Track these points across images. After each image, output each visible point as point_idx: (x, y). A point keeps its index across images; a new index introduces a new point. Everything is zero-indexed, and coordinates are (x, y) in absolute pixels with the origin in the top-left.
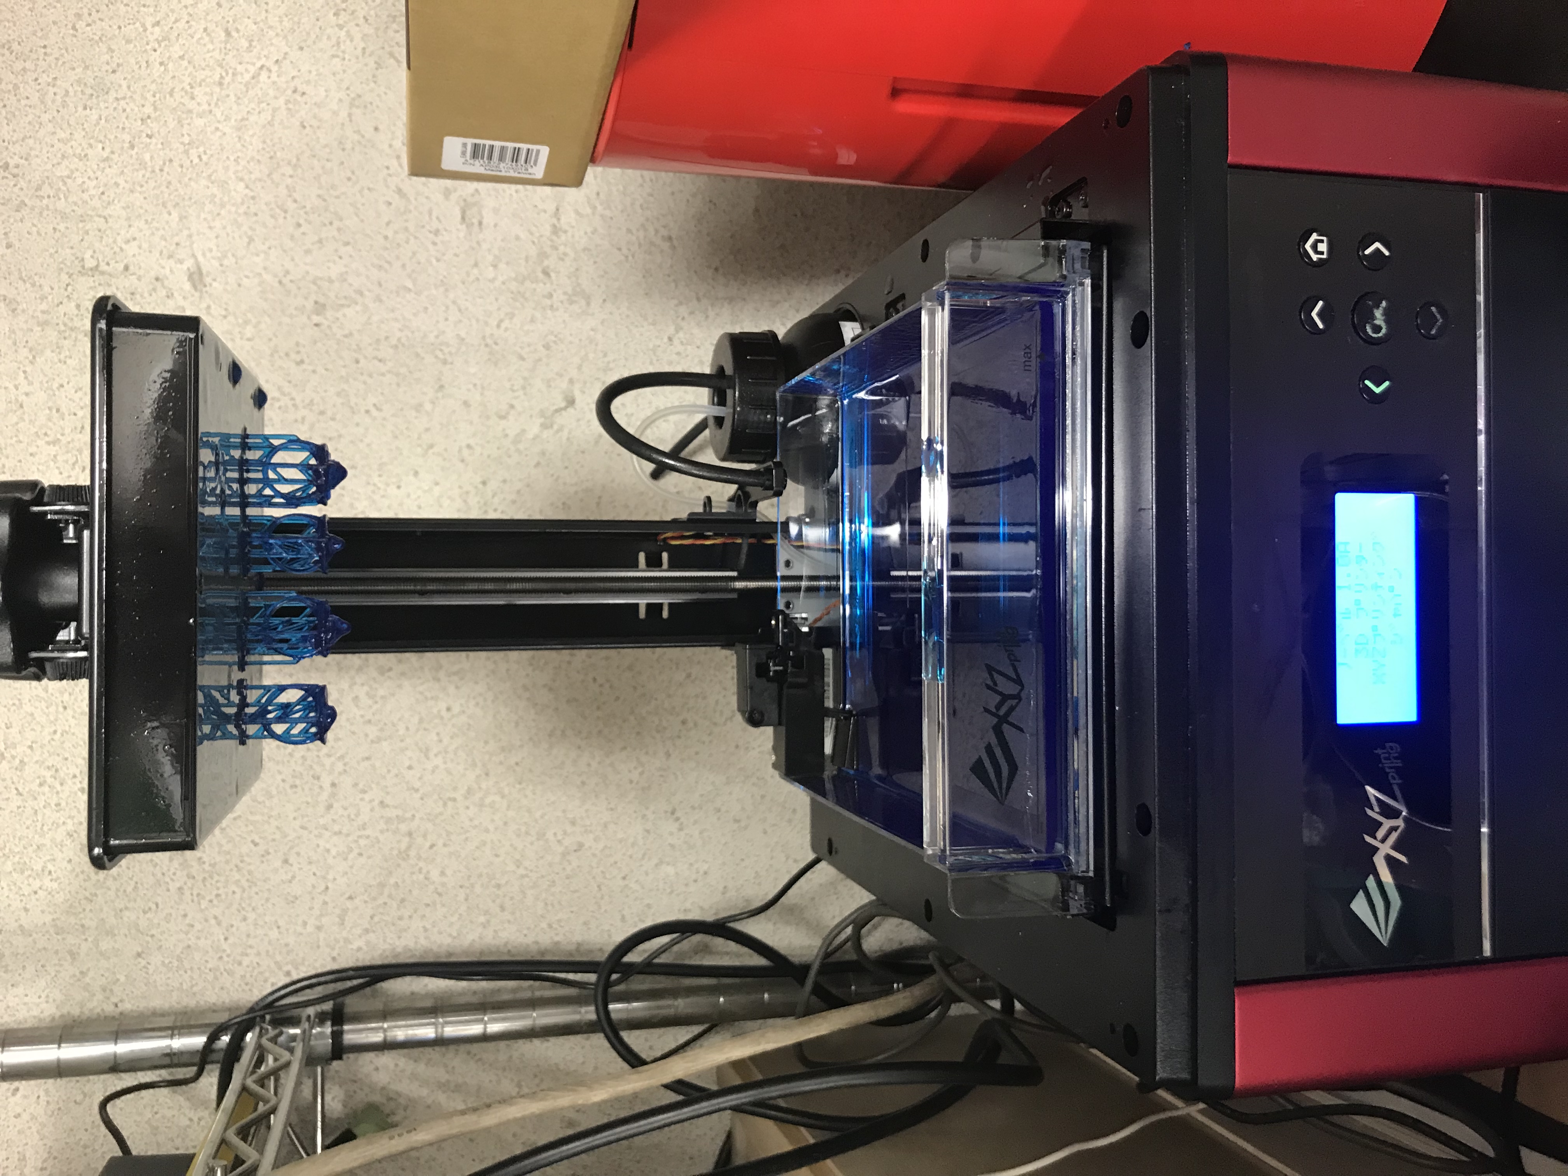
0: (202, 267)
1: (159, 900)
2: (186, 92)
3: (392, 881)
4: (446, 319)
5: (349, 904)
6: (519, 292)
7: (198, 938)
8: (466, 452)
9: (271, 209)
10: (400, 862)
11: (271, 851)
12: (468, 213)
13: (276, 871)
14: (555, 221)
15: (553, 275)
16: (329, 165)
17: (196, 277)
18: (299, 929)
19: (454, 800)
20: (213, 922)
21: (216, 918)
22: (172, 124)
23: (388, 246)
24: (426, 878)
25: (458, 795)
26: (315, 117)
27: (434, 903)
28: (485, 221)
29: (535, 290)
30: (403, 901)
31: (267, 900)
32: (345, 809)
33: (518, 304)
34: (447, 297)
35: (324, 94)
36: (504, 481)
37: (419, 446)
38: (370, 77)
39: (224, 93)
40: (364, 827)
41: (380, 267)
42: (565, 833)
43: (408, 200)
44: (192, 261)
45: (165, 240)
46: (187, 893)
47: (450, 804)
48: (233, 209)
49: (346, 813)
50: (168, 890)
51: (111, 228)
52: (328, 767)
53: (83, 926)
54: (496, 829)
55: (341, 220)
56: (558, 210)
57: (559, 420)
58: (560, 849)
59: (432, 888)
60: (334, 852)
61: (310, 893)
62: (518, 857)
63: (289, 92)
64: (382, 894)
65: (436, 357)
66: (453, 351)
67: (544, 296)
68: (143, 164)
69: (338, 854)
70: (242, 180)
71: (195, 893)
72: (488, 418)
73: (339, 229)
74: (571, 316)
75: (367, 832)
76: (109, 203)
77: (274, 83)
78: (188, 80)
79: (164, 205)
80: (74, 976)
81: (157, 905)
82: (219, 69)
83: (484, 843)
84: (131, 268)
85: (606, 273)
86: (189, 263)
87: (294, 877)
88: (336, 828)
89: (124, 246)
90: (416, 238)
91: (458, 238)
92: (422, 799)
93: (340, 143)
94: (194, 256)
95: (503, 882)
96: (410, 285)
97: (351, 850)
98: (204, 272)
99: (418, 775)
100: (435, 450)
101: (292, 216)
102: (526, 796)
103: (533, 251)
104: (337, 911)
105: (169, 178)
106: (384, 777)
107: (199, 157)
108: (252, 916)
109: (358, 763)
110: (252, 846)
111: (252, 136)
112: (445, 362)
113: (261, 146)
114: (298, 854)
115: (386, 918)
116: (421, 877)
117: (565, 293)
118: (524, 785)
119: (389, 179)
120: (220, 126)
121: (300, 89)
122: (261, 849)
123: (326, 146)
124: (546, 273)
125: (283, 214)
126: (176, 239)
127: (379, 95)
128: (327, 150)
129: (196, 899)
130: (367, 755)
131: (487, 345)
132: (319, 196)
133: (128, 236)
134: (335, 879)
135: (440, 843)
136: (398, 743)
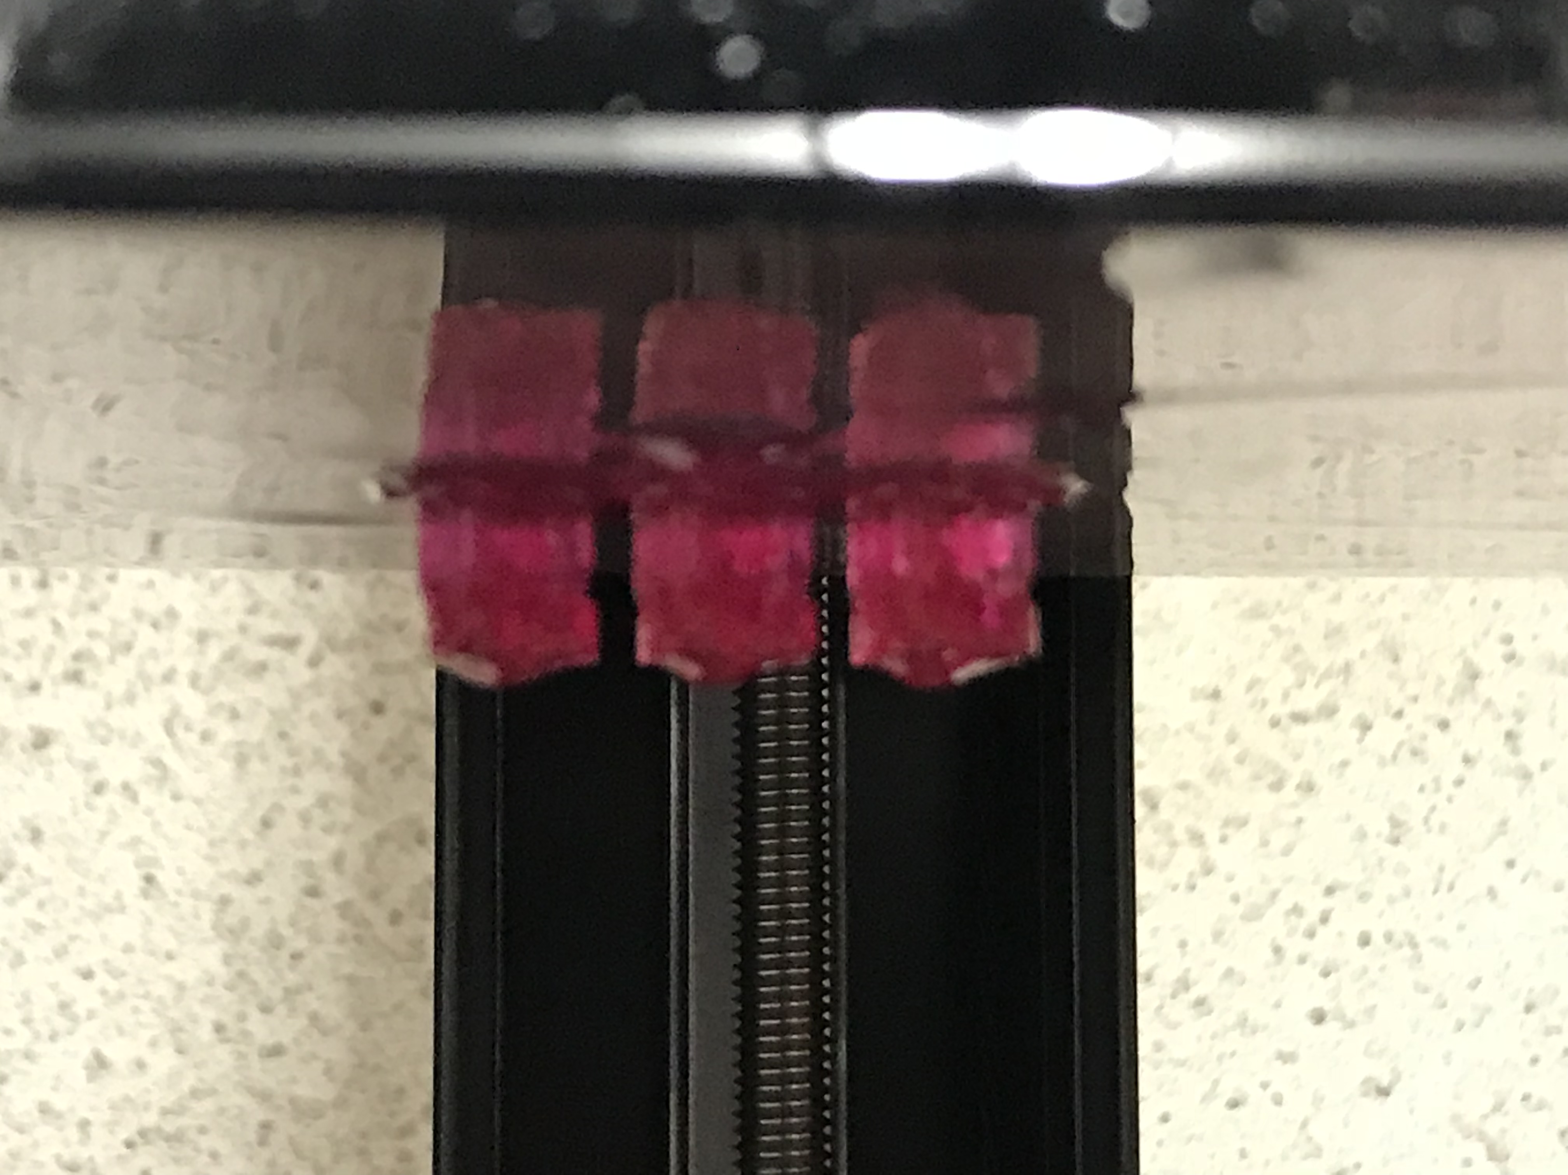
52: (120, 717)
106: (61, 953)
109: (135, 842)
130: (166, 878)
136: (208, 1015)
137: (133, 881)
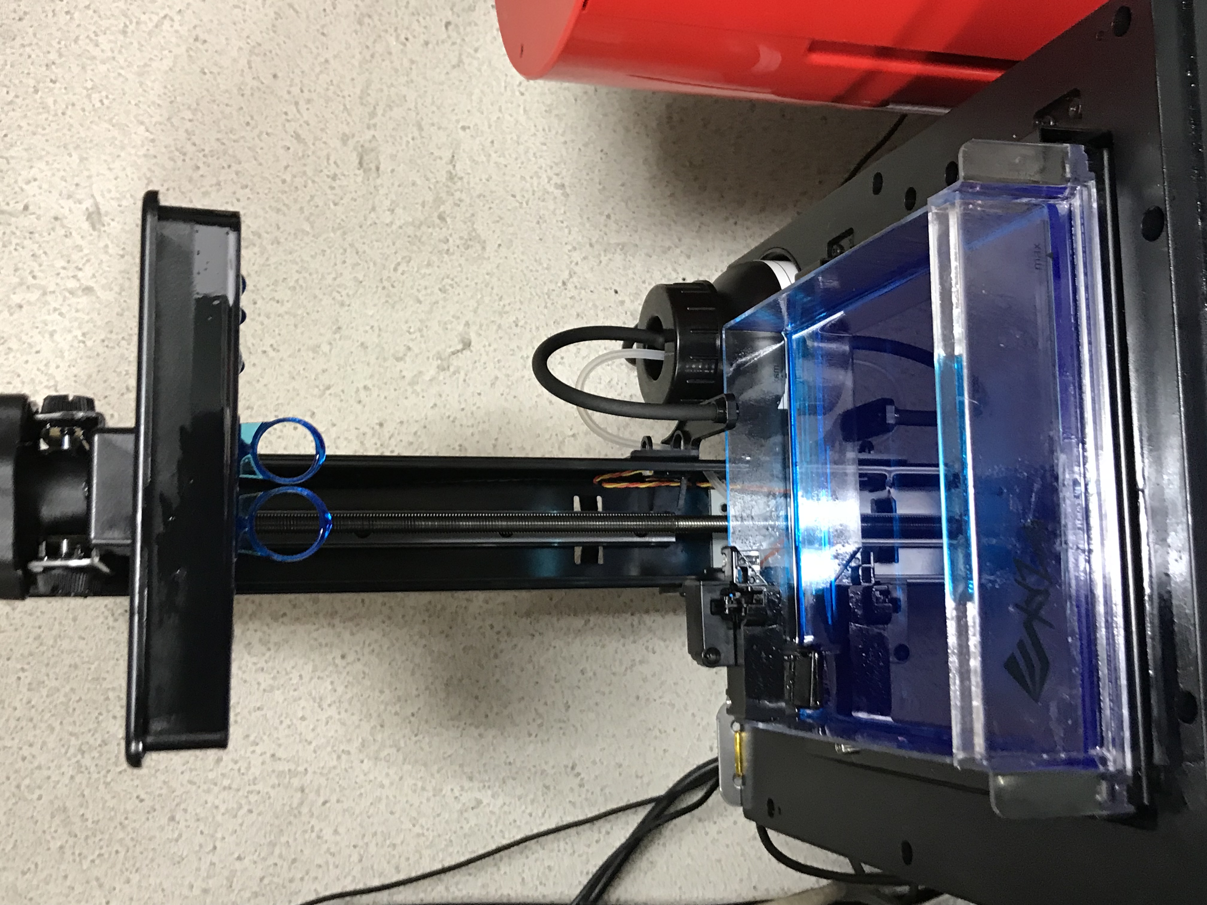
0: (101, 207)
1: (39, 859)
2: (91, 40)
3: (283, 839)
4: (344, 262)
5: (238, 865)
6: (416, 236)
8: (363, 394)
9: (171, 152)
10: (292, 818)
11: (157, 807)
12: (366, 158)
13: (162, 828)
14: (450, 167)
15: (448, 220)
16: (228, 110)
17: (95, 216)
18: (186, 891)
19: (349, 753)
20: (94, 883)
21: (97, 879)
22: (76, 70)
23: (287, 189)
24: (319, 837)
25: (353, 747)
26: (216, 64)
27: (327, 863)
28: (382, 167)
29: (432, 234)
30: (294, 861)
31: (152, 860)
32: (236, 762)
33: (415, 248)
34: (344, 239)
35: (224, 42)
36: (402, 422)
37: (317, 387)
38: (270, 27)
39: (128, 40)
40: (254, 781)
41: (278, 210)
42: (462, 789)
43: (305, 144)
44: (91, 201)
45: (66, 181)
46: (68, 851)
47: (344, 757)
48: (133, 151)
49: (236, 767)
50: (49, 849)
51: (13, 169)
54: (392, 784)
55: (240, 163)
56: (453, 156)
57: (455, 362)
58: (458, 806)
59: (325, 847)
60: (222, 809)
61: (197, 852)
62: (414, 814)
63: (191, 40)
64: (272, 853)
65: (334, 299)
66: (351, 293)
67: (440, 241)
68: (46, 108)
69: (227, 810)
70: (142, 123)
71: (77, 853)
72: (385, 360)
73: (237, 173)
74: (467, 260)
75: (257, 788)
76: (12, 146)
77: (177, 31)
78: (94, 28)
79: (65, 147)
81: (36, 865)
82: (123, 19)
83: (380, 799)
84: (31, 208)
85: (501, 218)
86: (88, 203)
87: (180, 835)
88: (226, 782)
89: (24, 186)
90: (313, 182)
91: (356, 182)
92: (315, 752)
93: (240, 88)
94: (93, 196)
95: (398, 841)
96: (308, 229)
97: (240, 807)
98: (103, 211)
99: (311, 727)
100: (331, 391)
101: (191, 159)
102: (422, 749)
103: (430, 197)
104: (226, 873)
105: (71, 121)
106: (276, 729)
107: (101, 101)
108: (135, 878)
109: (250, 713)
110: (137, 801)
111: (154, 81)
112: (342, 304)
113: (162, 90)
114: (185, 811)
115: (276, 880)
116: (314, 835)
117: (461, 238)
118: (420, 737)
119: (287, 125)
120: (122, 72)
121: (202, 36)
122: (148, 803)
123: (227, 91)
124: (441, 218)
125: (182, 157)
126: (77, 180)
127: (278, 45)
128: (227, 95)
129: (78, 859)
130: (258, 705)
131: (384, 288)
132: (218, 140)
133: (30, 176)
134: (224, 838)
135: (334, 799)
136: (291, 693)
137: (259, 713)
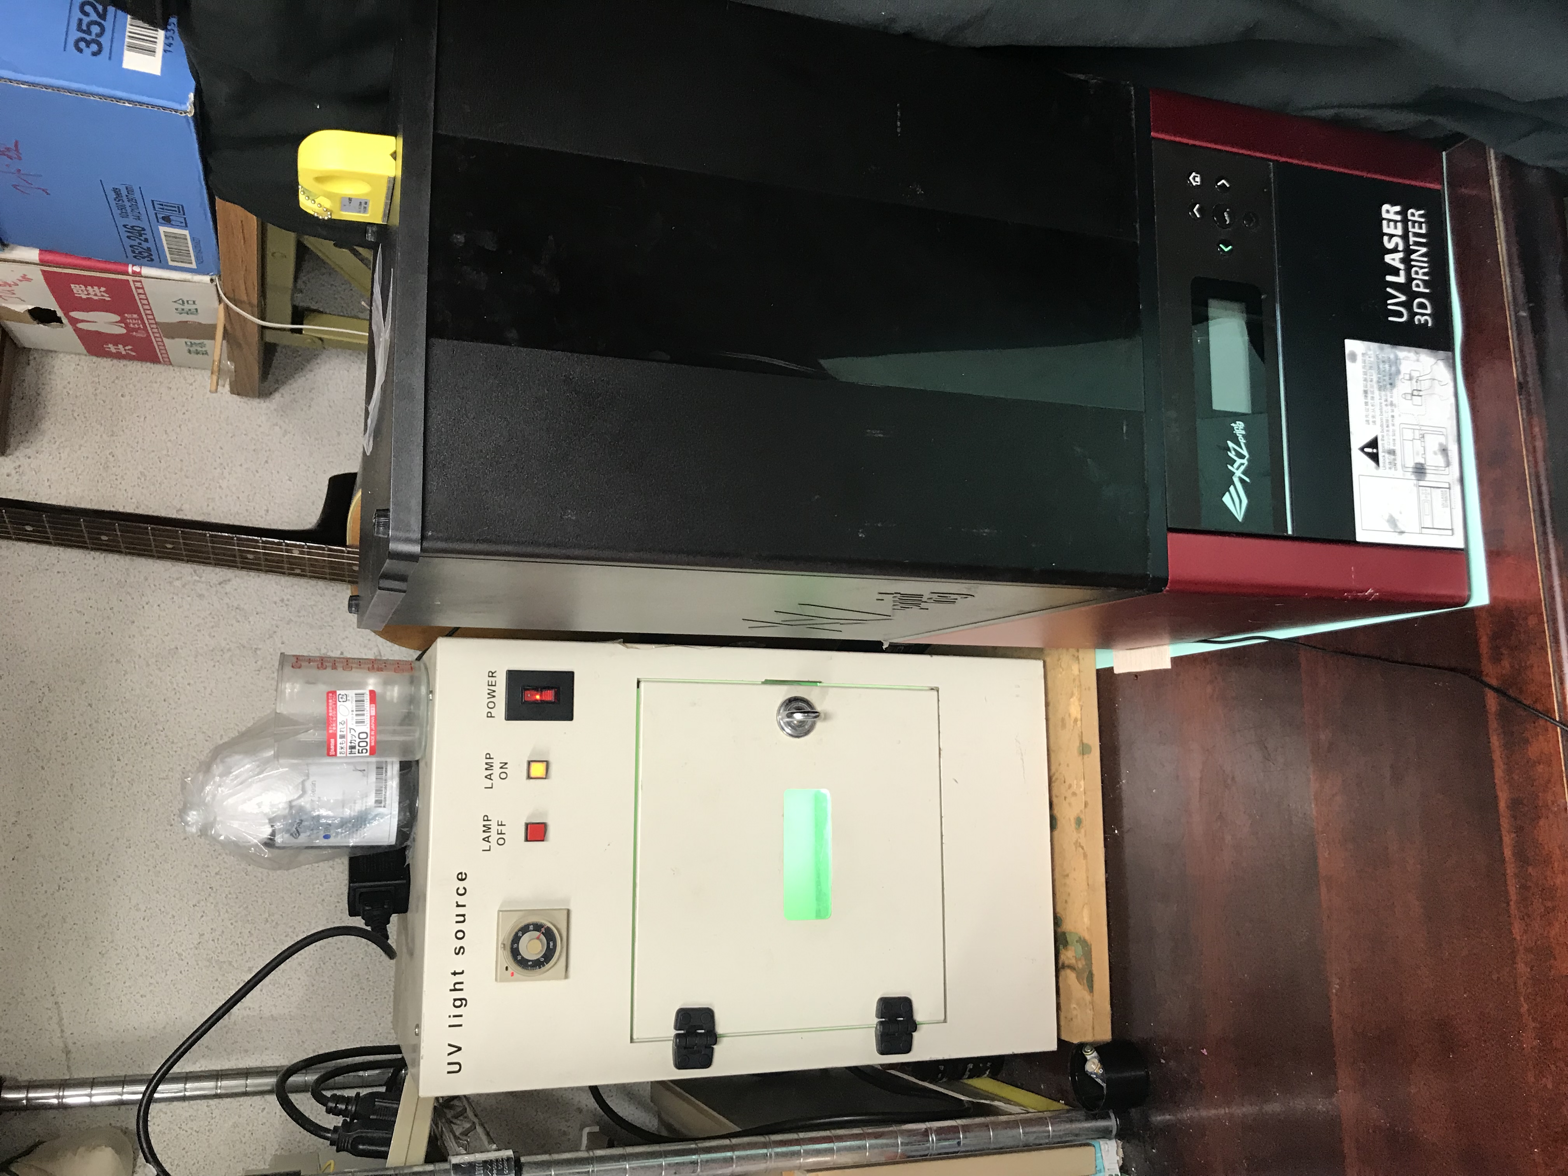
7: (365, 1023)
53: (304, 1015)
80: (299, 1043)
